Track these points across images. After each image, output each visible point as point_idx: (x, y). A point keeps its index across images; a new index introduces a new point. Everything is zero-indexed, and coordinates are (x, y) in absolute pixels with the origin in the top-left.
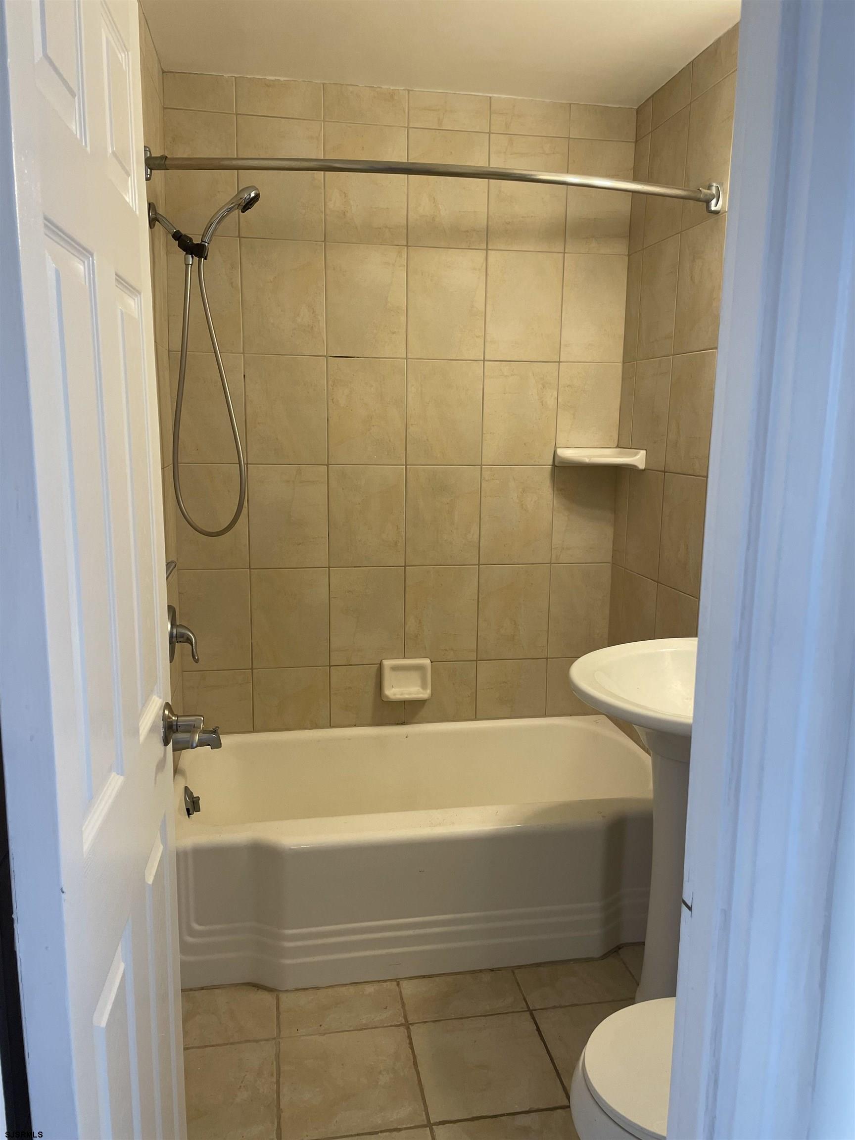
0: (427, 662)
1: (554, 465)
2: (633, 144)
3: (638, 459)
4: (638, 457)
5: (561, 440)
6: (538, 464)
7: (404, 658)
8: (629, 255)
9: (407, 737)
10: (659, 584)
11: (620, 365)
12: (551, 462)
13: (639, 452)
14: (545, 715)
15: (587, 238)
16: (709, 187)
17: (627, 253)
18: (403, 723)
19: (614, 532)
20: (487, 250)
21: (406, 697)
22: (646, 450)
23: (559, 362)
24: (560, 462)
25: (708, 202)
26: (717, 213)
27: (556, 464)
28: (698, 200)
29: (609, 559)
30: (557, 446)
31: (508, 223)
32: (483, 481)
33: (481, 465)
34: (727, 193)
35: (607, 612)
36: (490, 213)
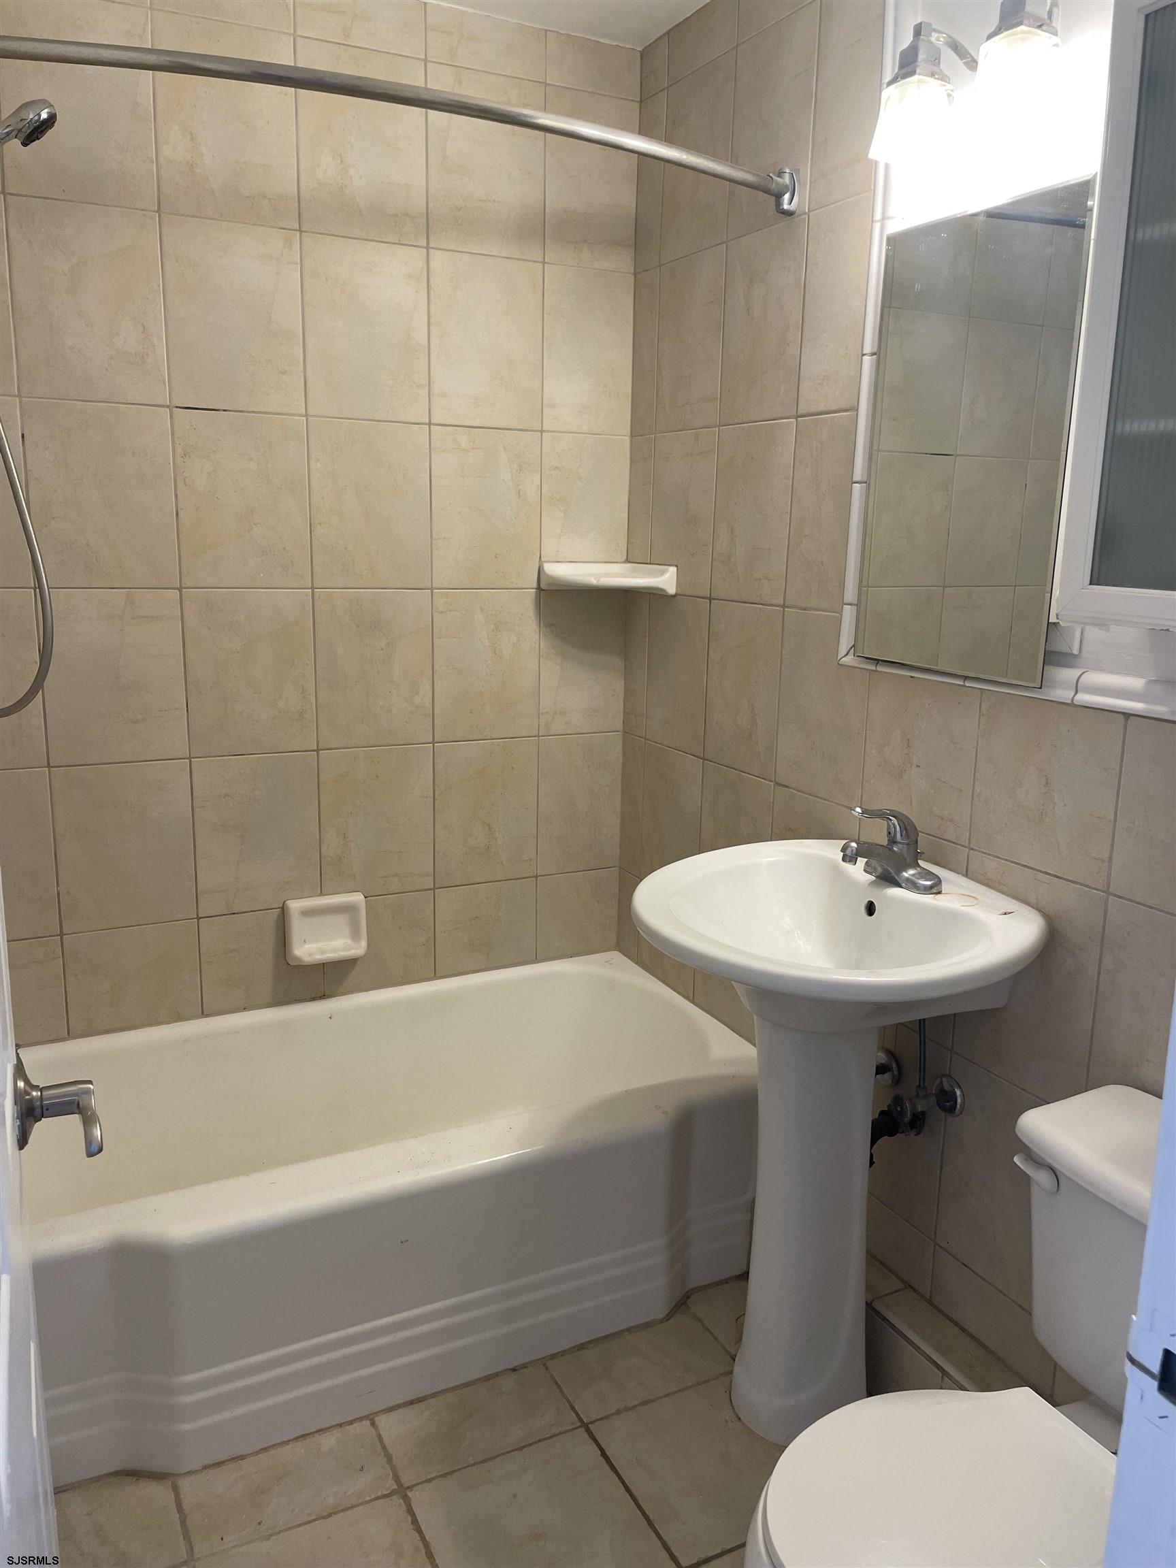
0: (358, 898)
1: (539, 588)
2: (637, 106)
3: (666, 579)
4: (668, 575)
5: (549, 547)
6: (516, 586)
7: (322, 894)
8: (635, 274)
9: (330, 1018)
10: (706, 762)
11: (628, 439)
12: (535, 585)
13: (667, 570)
14: (536, 960)
15: (576, 243)
16: (780, 174)
17: (633, 271)
18: (323, 997)
19: (626, 688)
20: (428, 248)
21: (330, 956)
22: (677, 566)
23: (542, 431)
24: (549, 585)
25: (778, 197)
26: (789, 214)
27: (543, 586)
28: (767, 191)
29: (619, 726)
30: (542, 559)
31: (460, 209)
32: (435, 614)
33: (432, 589)
34: (806, 184)
35: (617, 802)
36: (431, 191)
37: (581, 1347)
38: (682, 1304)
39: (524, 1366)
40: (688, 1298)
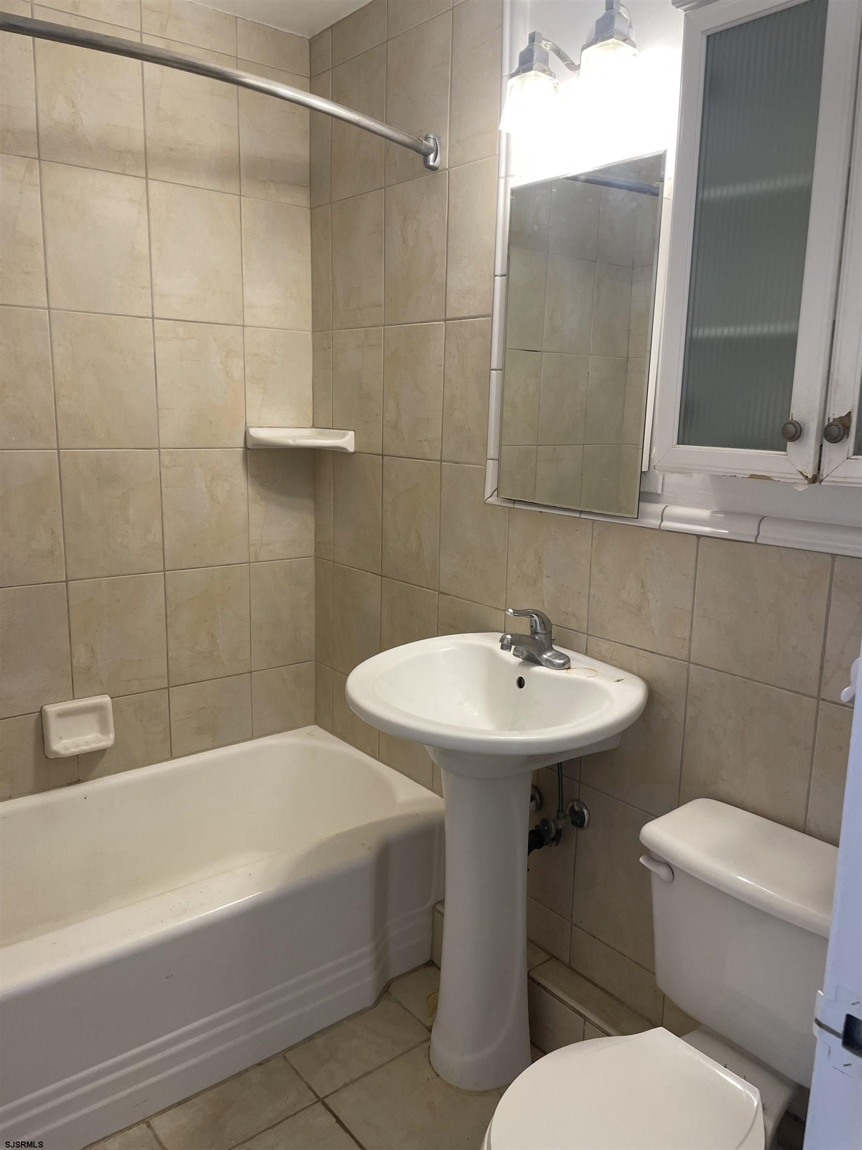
0: (106, 699)
1: (246, 448)
2: (308, 80)
3: (347, 441)
4: (348, 437)
5: (252, 418)
6: (228, 446)
7: (74, 698)
8: (311, 209)
9: (85, 798)
10: (383, 578)
11: (310, 334)
12: (242, 444)
13: (348, 434)
14: (253, 737)
15: (265, 182)
16: (427, 138)
17: (309, 206)
18: (78, 782)
19: (316, 524)
20: (147, 178)
21: (85, 748)
22: (354, 431)
23: (243, 326)
24: (254, 445)
25: (426, 155)
26: (434, 169)
27: (249, 446)
28: (418, 151)
29: (311, 552)
30: (248, 425)
31: (172, 149)
32: (162, 468)
33: (159, 448)
34: (446, 147)
35: (312, 612)
36: (148, 133)
37: (311, 1038)
38: (385, 992)
39: (267, 1060)
40: (389, 987)
